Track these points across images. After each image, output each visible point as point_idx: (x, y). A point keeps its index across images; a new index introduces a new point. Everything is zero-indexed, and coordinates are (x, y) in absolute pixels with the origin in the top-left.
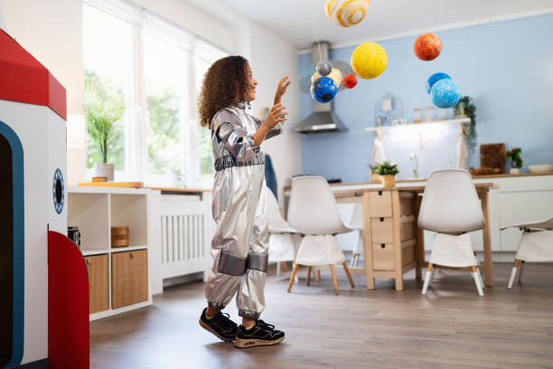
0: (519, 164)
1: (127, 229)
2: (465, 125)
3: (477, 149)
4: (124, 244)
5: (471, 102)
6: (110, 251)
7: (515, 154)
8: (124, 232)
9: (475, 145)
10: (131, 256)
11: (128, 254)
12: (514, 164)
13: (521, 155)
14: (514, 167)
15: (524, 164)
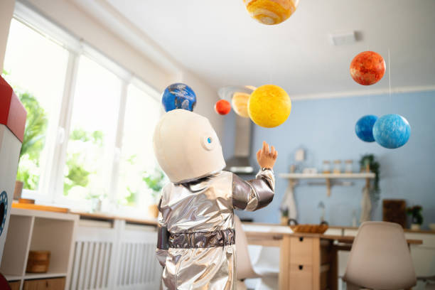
0: (420, 221)
1: (48, 255)
2: (369, 180)
3: (380, 203)
4: (43, 270)
5: (375, 160)
6: (24, 277)
7: (416, 211)
8: (44, 258)
9: (378, 199)
10: (47, 285)
11: (44, 282)
12: (415, 220)
13: (422, 213)
14: (415, 223)
15: (425, 221)
